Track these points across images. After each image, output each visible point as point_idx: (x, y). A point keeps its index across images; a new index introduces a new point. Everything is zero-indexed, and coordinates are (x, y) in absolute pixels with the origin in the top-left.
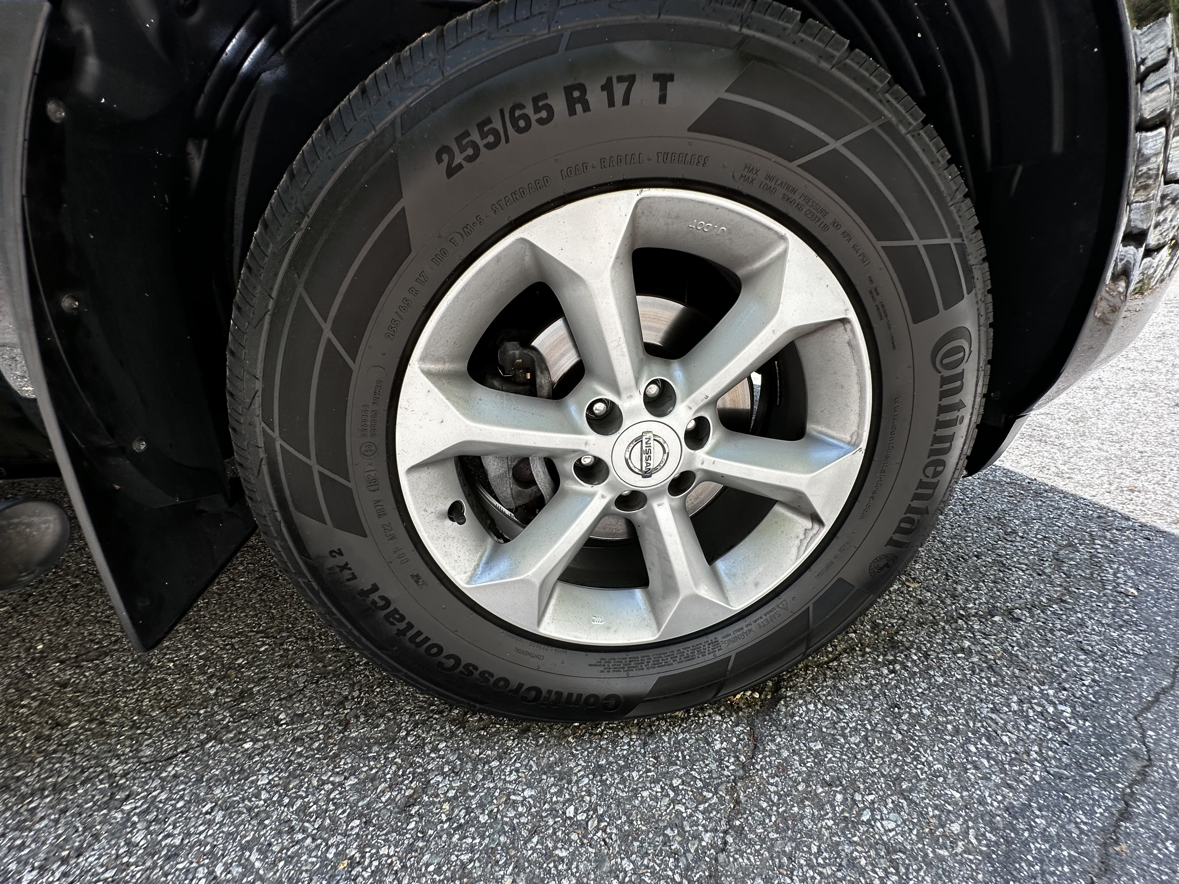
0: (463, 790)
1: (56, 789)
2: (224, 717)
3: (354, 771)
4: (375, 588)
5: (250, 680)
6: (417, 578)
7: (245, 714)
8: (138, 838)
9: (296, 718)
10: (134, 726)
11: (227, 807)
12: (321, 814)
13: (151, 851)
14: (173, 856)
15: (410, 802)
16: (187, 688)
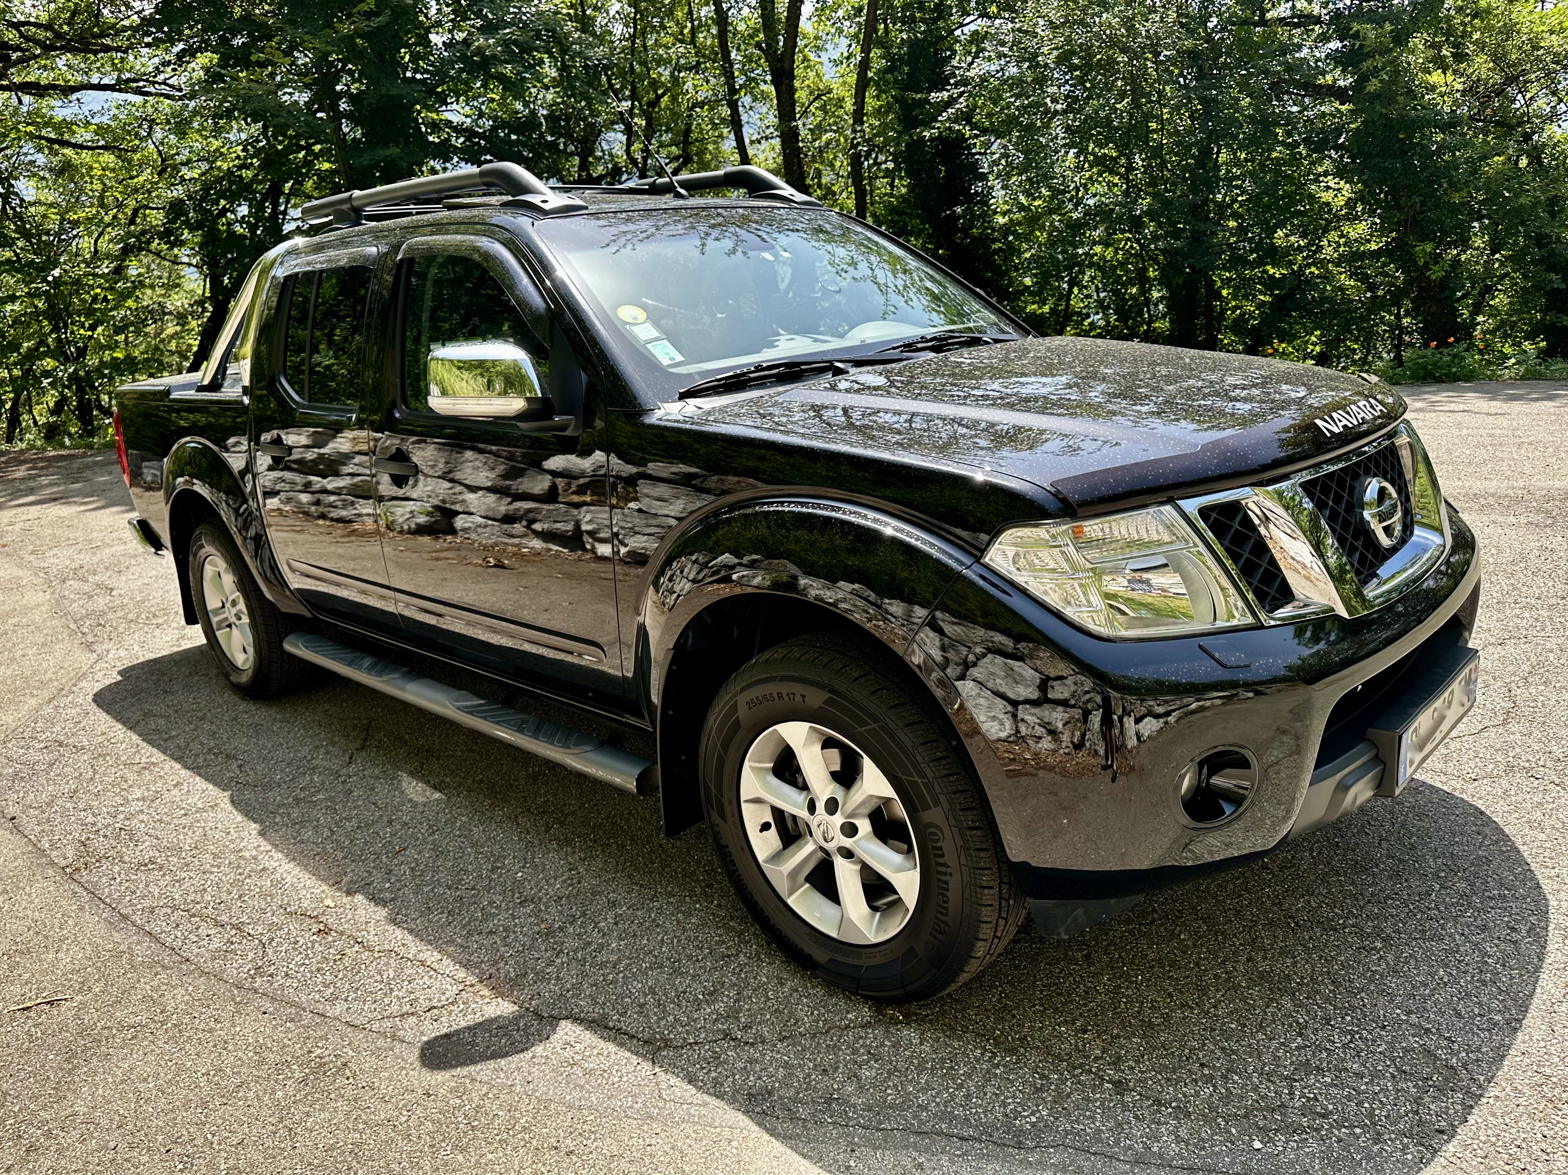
0: (746, 964)
1: (641, 886)
2: (698, 890)
3: (720, 936)
4: (727, 846)
5: (716, 881)
6: (742, 849)
7: (705, 893)
8: (653, 915)
9: (719, 906)
10: (671, 877)
11: (678, 921)
12: (701, 942)
13: (654, 921)
14: (658, 926)
15: (728, 956)
16: (694, 872)
